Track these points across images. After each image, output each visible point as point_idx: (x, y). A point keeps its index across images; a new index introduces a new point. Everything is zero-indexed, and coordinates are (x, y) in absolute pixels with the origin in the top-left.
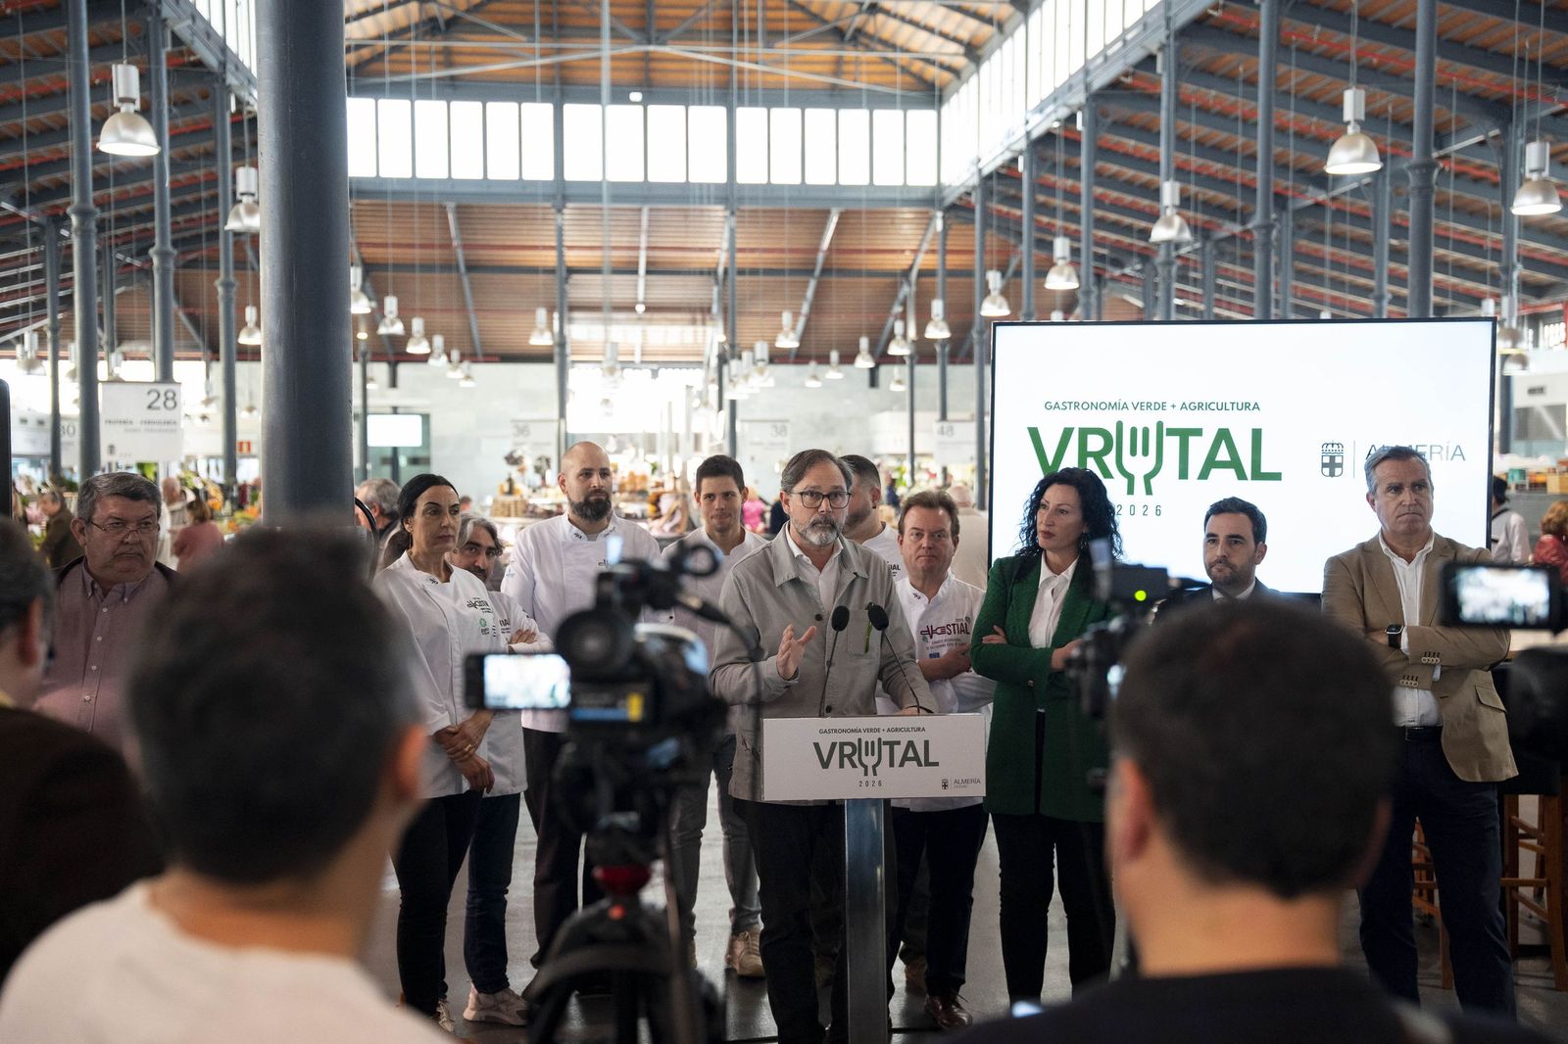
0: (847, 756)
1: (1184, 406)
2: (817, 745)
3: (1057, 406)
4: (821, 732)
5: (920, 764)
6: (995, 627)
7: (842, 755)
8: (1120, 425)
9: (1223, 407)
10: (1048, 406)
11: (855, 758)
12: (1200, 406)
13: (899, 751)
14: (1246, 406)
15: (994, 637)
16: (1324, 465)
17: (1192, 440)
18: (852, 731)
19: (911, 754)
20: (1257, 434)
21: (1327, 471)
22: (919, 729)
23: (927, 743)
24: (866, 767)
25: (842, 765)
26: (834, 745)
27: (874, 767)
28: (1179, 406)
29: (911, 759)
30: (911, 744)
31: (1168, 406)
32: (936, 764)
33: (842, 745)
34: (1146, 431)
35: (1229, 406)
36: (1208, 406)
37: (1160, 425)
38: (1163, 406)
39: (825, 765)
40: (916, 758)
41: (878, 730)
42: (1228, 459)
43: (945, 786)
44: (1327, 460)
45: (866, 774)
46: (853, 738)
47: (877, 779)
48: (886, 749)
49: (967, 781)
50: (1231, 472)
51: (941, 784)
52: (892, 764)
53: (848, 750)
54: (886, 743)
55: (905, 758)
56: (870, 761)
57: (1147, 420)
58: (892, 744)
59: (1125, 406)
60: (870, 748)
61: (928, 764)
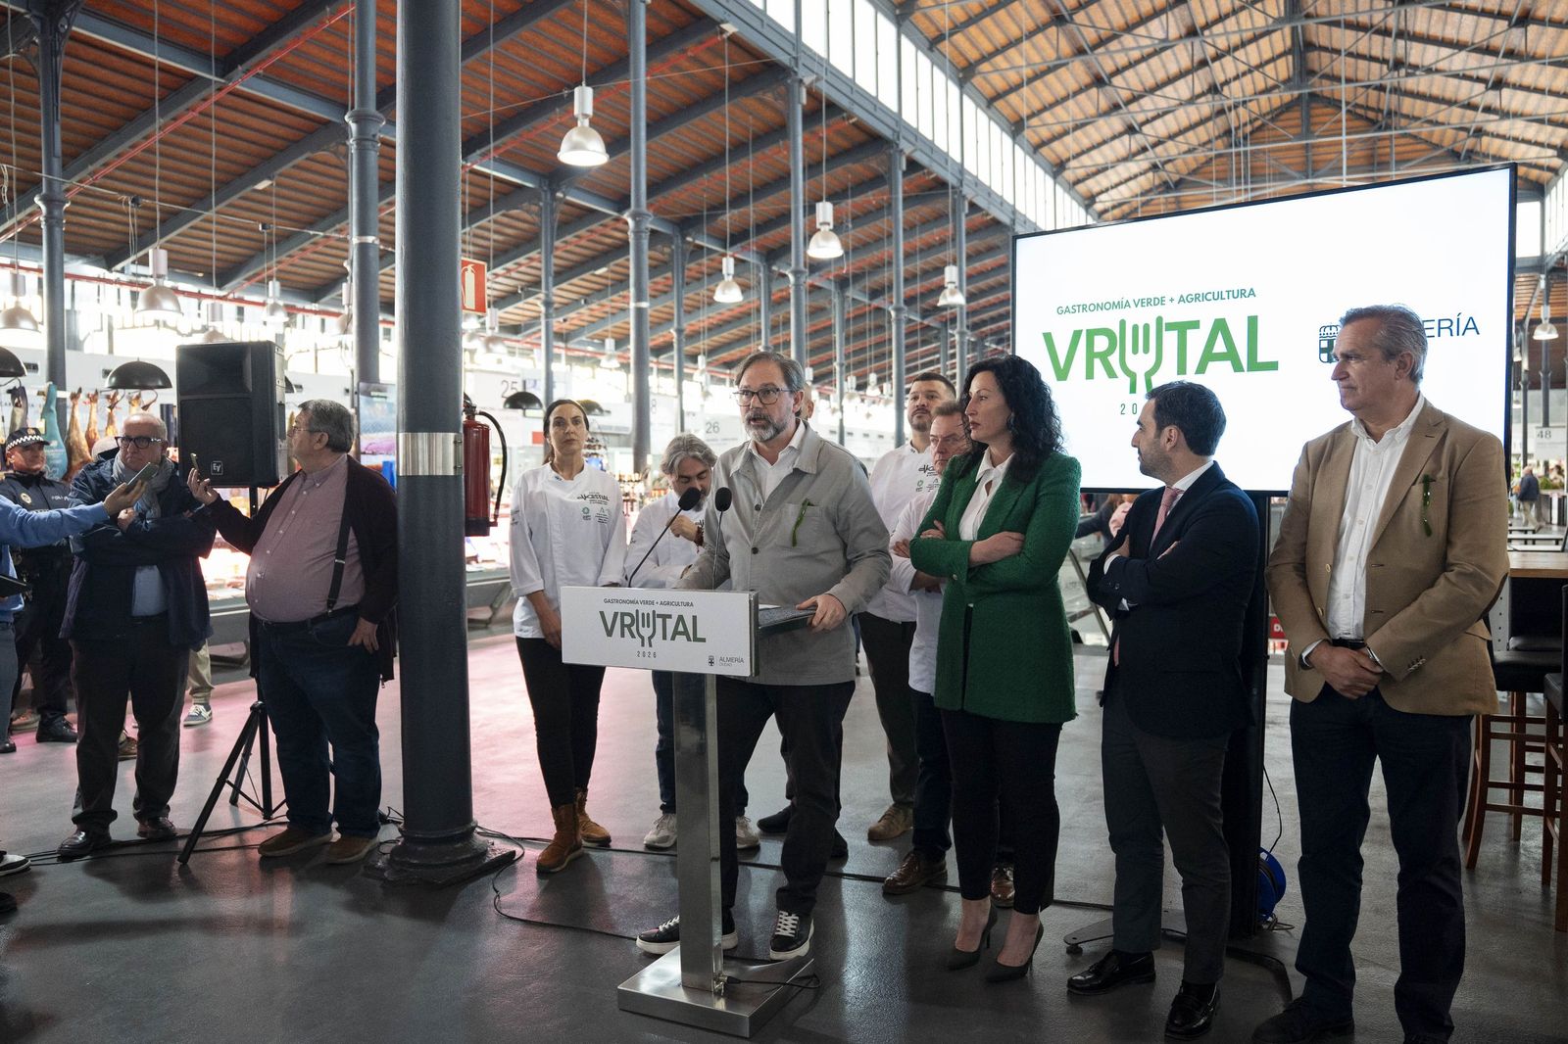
0: (627, 626)
1: (1182, 299)
2: (602, 613)
3: (1067, 310)
4: (606, 601)
5: (689, 639)
6: (935, 522)
7: (623, 625)
8: (1123, 323)
9: (1219, 296)
10: (1061, 311)
11: (634, 628)
12: (1197, 298)
13: (671, 624)
14: (1242, 293)
15: (932, 531)
16: (1322, 351)
17: (1190, 333)
18: (632, 602)
19: (681, 628)
20: (1253, 322)
21: (1325, 356)
22: (687, 604)
23: (695, 618)
24: (642, 638)
25: (623, 635)
26: (616, 614)
27: (650, 638)
28: (1177, 299)
29: (681, 633)
30: (681, 618)
31: (1167, 299)
32: (703, 640)
33: (623, 615)
34: (1146, 327)
35: (1225, 295)
36: (1205, 297)
37: (1159, 320)
38: (1161, 301)
39: (609, 633)
40: (685, 633)
41: (653, 603)
42: (1225, 350)
43: (711, 663)
44: (1325, 344)
45: (643, 645)
46: (631, 609)
47: (652, 650)
48: (659, 621)
49: (731, 660)
50: (1227, 365)
51: (707, 660)
52: (664, 638)
53: (627, 620)
54: (659, 616)
55: (676, 633)
56: (646, 632)
57: (1146, 316)
58: (665, 617)
59: (1128, 304)
60: (649, 619)
61: (696, 639)
